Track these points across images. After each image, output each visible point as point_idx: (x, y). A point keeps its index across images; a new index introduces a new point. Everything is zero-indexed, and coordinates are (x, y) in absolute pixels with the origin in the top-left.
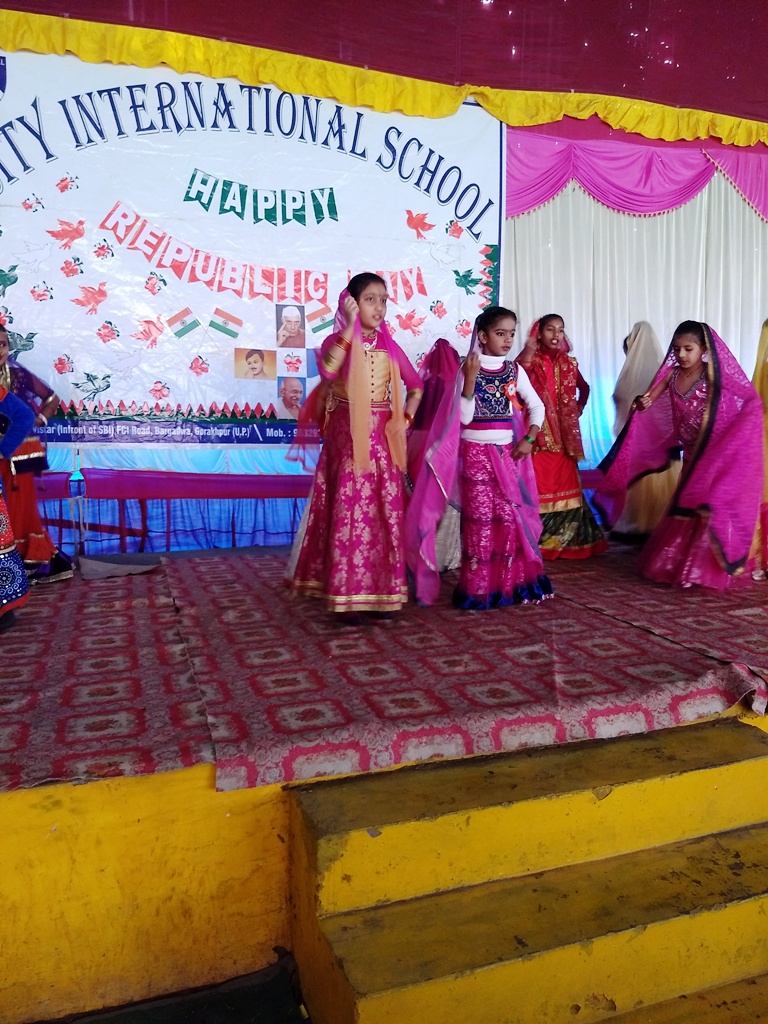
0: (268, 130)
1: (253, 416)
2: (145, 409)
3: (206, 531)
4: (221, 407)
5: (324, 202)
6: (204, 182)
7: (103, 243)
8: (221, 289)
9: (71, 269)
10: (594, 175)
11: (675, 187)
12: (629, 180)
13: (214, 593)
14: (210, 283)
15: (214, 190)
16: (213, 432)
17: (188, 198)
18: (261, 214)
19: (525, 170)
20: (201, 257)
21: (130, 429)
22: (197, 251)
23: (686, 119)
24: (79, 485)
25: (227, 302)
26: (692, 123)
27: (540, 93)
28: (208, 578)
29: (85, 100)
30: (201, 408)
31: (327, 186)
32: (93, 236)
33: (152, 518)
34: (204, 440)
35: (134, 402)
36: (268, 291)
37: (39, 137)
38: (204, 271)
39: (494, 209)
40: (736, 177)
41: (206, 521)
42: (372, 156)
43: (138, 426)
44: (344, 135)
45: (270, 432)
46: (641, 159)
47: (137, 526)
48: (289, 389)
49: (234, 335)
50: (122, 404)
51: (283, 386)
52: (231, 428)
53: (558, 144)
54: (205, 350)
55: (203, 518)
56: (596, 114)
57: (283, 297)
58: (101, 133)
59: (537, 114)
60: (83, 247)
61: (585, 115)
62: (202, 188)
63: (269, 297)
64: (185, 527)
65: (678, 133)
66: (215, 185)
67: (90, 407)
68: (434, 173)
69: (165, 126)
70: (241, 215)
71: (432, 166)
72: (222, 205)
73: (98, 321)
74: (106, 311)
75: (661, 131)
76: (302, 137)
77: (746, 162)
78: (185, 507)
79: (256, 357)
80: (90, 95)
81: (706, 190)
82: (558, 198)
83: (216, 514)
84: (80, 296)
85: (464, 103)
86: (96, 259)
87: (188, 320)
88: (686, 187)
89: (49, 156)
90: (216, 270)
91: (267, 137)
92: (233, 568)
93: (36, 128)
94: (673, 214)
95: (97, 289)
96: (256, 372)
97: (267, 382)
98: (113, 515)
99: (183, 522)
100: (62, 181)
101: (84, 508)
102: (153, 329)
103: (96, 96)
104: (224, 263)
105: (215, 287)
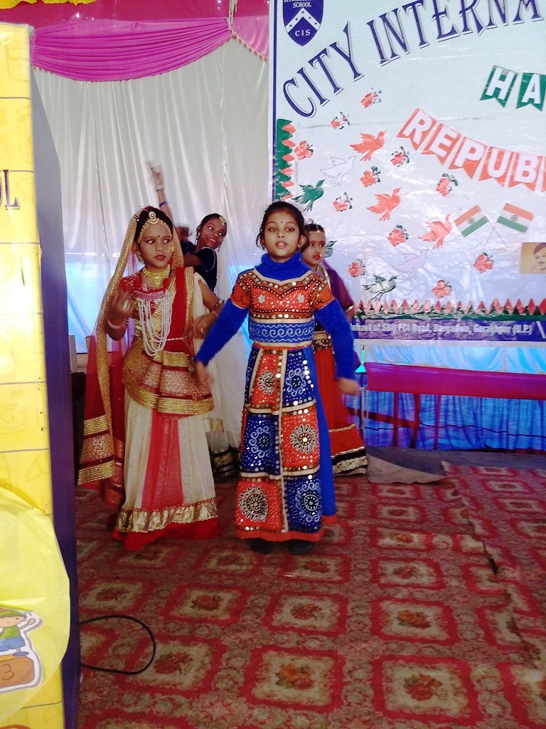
1: (537, 313)
2: (426, 307)
3: (478, 429)
4: (503, 304)
7: (400, 151)
8: (513, 184)
9: (370, 178)
14: (501, 180)
15: (512, 84)
17: (485, 97)
20: (495, 154)
21: (411, 326)
22: (491, 149)
24: (362, 377)
25: (519, 196)
29: (392, 18)
30: (482, 306)
32: (392, 145)
33: (424, 410)
35: (416, 301)
37: (349, 59)
38: (497, 167)
43: (418, 324)
47: (410, 417)
49: (523, 229)
50: (405, 303)
52: (512, 325)
54: (491, 247)
55: (475, 415)
58: (404, 46)
60: (382, 157)
62: (500, 84)
64: (455, 421)
66: (514, 79)
67: (377, 306)
69: (466, 29)
70: (539, 107)
72: (520, 99)
73: (390, 225)
74: (398, 215)
78: (457, 401)
79: (544, 251)
80: (395, 11)
86: (393, 167)
87: (477, 217)
89: (356, 75)
90: (509, 165)
93: (346, 52)
95: (391, 195)
98: (389, 405)
100: (367, 96)
101: (365, 396)
103: (401, 12)
104: (518, 156)
105: (507, 183)
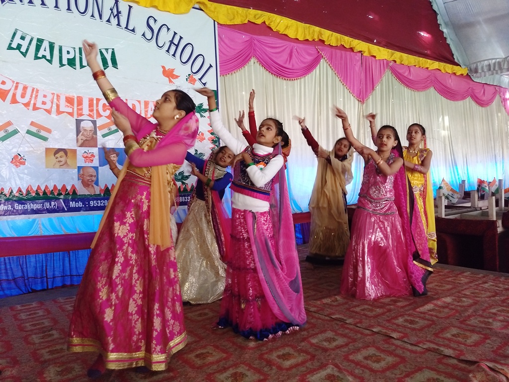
0: (69, 9)
1: (60, 194)
3: (25, 278)
4: (35, 189)
5: (108, 57)
6: (23, 38)
8: (35, 108)
10: (264, 55)
11: (304, 65)
12: (281, 60)
14: (27, 105)
15: (30, 43)
16: (29, 206)
17: (10, 48)
18: (65, 62)
19: (228, 49)
20: (20, 87)
22: (17, 83)
23: (308, 30)
25: (40, 117)
26: (311, 32)
27: (235, 7)
30: (20, 190)
31: (110, 46)
34: (25, 212)
36: (70, 110)
38: (23, 96)
39: (213, 70)
40: (331, 62)
41: (25, 270)
42: (139, 32)
44: (121, 18)
45: (72, 204)
46: (287, 49)
48: (86, 174)
49: (45, 139)
51: (81, 172)
52: (43, 203)
53: (244, 37)
54: (23, 150)
55: (22, 269)
56: (264, 22)
57: (81, 115)
59: (234, 19)
61: (259, 22)
62: (21, 42)
63: (71, 114)
64: (8, 276)
65: (305, 37)
66: (31, 41)
68: (177, 46)
70: (50, 61)
71: (176, 41)
72: (36, 54)
75: (297, 34)
76: (92, 16)
77: (336, 55)
78: (7, 261)
79: (62, 153)
81: (318, 68)
82: (246, 67)
83: (32, 264)
85: (193, 8)
87: (10, 129)
88: (309, 66)
90: (31, 96)
91: (69, 14)
94: (303, 79)
96: (61, 164)
97: (70, 170)
99: (6, 273)
104: (37, 91)
105: (31, 107)
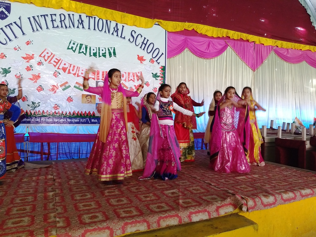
0: (95, 29)
1: (87, 115)
2: (51, 113)
3: (70, 153)
4: (77, 112)
5: (112, 51)
6: (74, 44)
7: (40, 61)
8: (78, 76)
9: (29, 69)
10: (193, 47)
11: (217, 51)
12: (203, 48)
13: (68, 174)
14: (74, 74)
15: (77, 46)
16: (73, 120)
17: (68, 49)
18: (92, 54)
19: (173, 45)
20: (72, 66)
21: (46, 119)
22: (71, 64)
23: (220, 31)
24: (28, 138)
25: (80, 80)
26: (221, 32)
27: (177, 22)
28: (67, 169)
29: (36, 18)
30: (70, 113)
31: (113, 47)
32: (37, 59)
33: (52, 149)
34: (71, 123)
35: (47, 111)
36: (94, 77)
37: (21, 28)
38: (73, 70)
39: (164, 56)
40: (234, 48)
41: (70, 150)
42: (127, 38)
43: (48, 119)
44: (119, 32)
45: (93, 120)
46: (207, 42)
47: (46, 151)
48: (99, 107)
49: (82, 90)
50: (43, 111)
51: (98, 106)
52: (80, 119)
53: (183, 38)
54: (72, 94)
55: (69, 148)
56: (194, 29)
57: (99, 79)
58: (41, 28)
59: (176, 28)
60: (33, 62)
61: (190, 29)
62: (73, 46)
63: (94, 79)
64: (63, 152)
65: (217, 35)
66: (77, 45)
67: (33, 112)
68: (146, 45)
69: (62, 27)
70: (85, 54)
71: (145, 42)
72: (79, 51)
73: (37, 85)
74: (40, 82)
75: (213, 34)
76: (105, 32)
77: (237, 44)
78: (63, 145)
79: (89, 97)
80: (38, 16)
81: (225, 52)
82: (182, 53)
83: (74, 147)
84: (31, 77)
85: (155, 24)
86: (37, 66)
87: (67, 85)
88: (220, 51)
89: (24, 34)
90: (77, 70)
91: (94, 32)
92: (77, 165)
93: (20, 25)
94: (216, 58)
95: (37, 75)
96: (89, 102)
97: (92, 104)
98: (39, 148)
99: (62, 150)
100: (27, 42)
101: (29, 146)
102: (55, 88)
103: (40, 17)
104: (79, 68)
105: (76, 76)
